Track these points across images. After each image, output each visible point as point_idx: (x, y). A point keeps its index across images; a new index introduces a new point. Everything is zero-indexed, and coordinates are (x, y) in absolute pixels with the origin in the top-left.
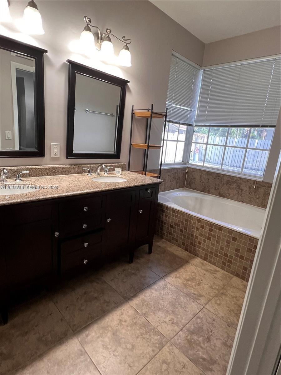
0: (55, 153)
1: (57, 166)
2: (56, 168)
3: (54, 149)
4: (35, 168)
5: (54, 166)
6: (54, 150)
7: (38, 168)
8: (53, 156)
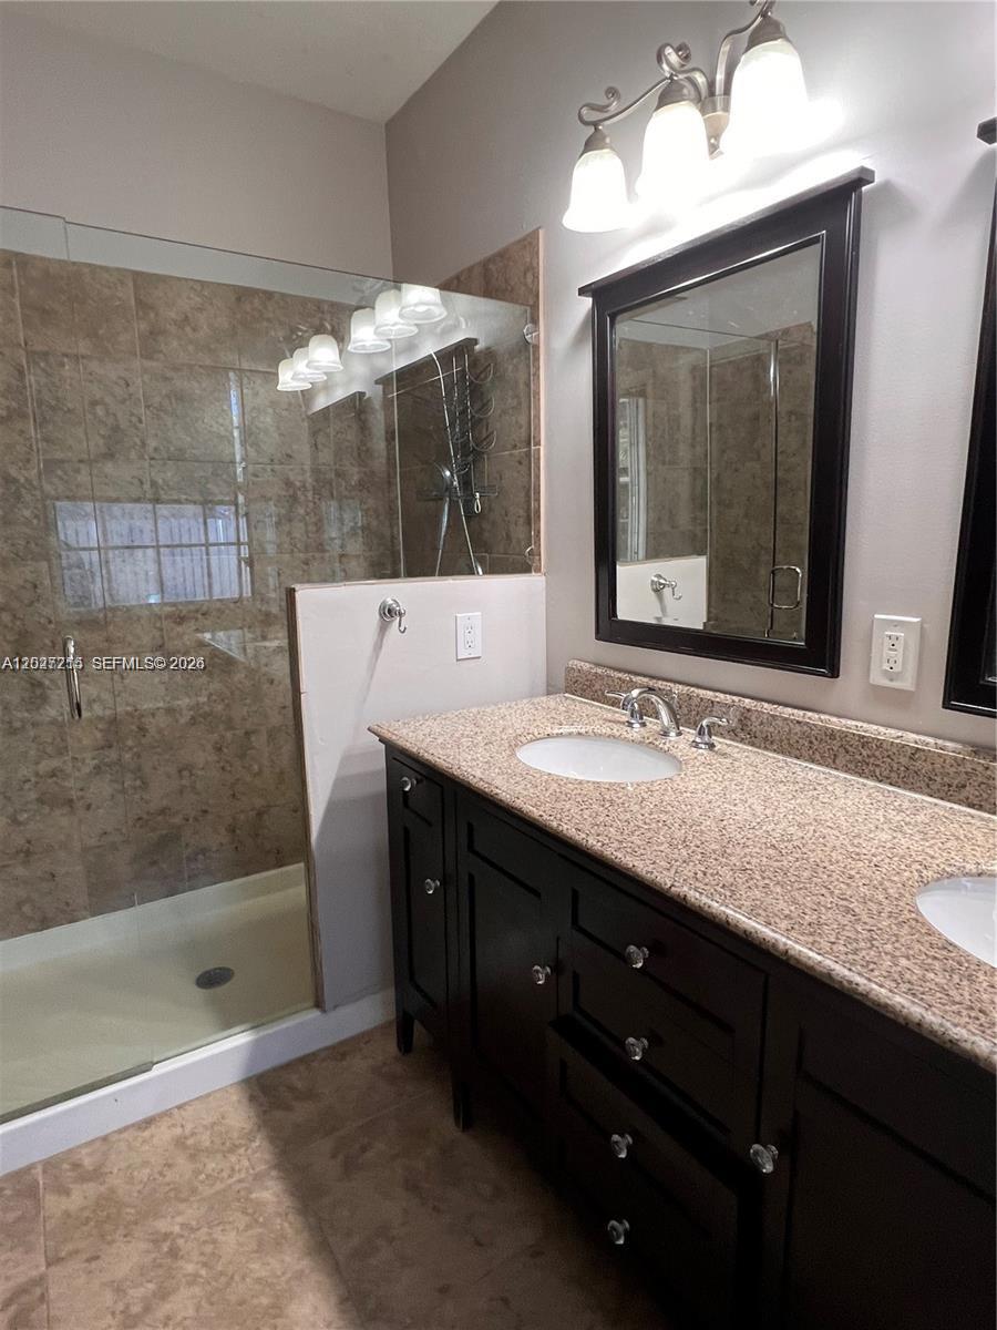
0: (886, 667)
1: (888, 734)
2: (880, 744)
3: (888, 643)
4: (786, 719)
5: (871, 730)
6: (886, 650)
7: (798, 722)
8: (877, 678)
